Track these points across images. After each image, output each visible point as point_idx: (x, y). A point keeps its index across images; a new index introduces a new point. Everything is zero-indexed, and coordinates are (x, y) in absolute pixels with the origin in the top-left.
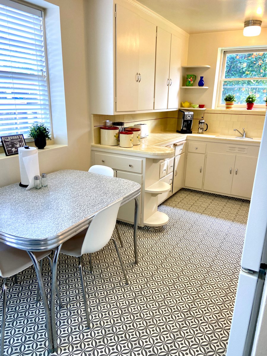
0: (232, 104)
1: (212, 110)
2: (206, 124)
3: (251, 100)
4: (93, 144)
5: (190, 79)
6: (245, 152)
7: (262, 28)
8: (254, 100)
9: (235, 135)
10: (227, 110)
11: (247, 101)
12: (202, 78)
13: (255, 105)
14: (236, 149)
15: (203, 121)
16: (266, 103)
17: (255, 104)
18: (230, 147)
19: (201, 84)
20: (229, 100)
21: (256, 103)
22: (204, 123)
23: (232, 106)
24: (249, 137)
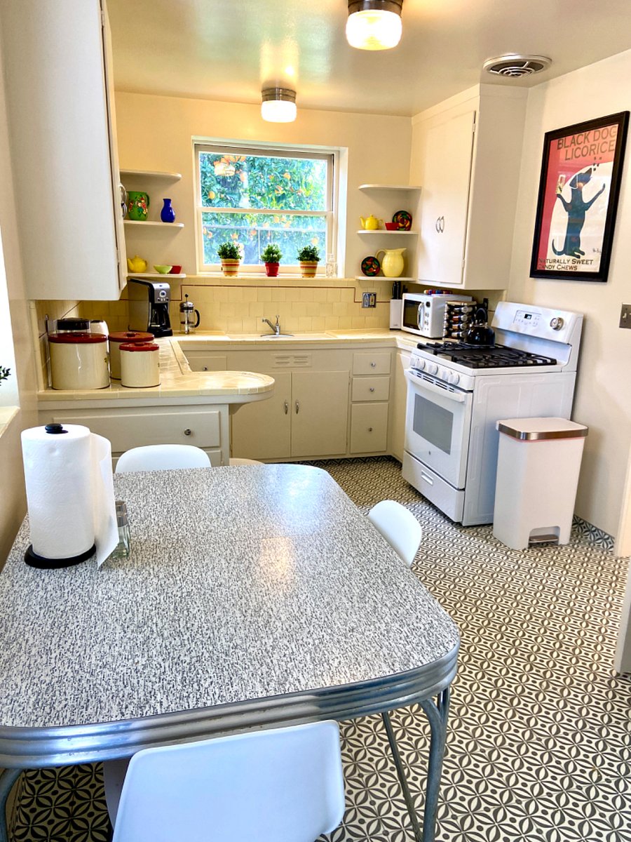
0: (236, 265)
1: (200, 279)
2: (196, 311)
3: (275, 255)
4: (42, 391)
5: (141, 202)
6: (307, 364)
7: (300, 107)
8: (279, 257)
9: (256, 332)
10: (228, 277)
11: (265, 259)
12: (167, 202)
13: (282, 267)
14: (288, 360)
15: (190, 304)
16: (300, 262)
17: (282, 265)
18: (277, 358)
19: (167, 216)
20: (229, 254)
21: (284, 263)
22: (191, 308)
23: (238, 269)
24: (286, 333)
